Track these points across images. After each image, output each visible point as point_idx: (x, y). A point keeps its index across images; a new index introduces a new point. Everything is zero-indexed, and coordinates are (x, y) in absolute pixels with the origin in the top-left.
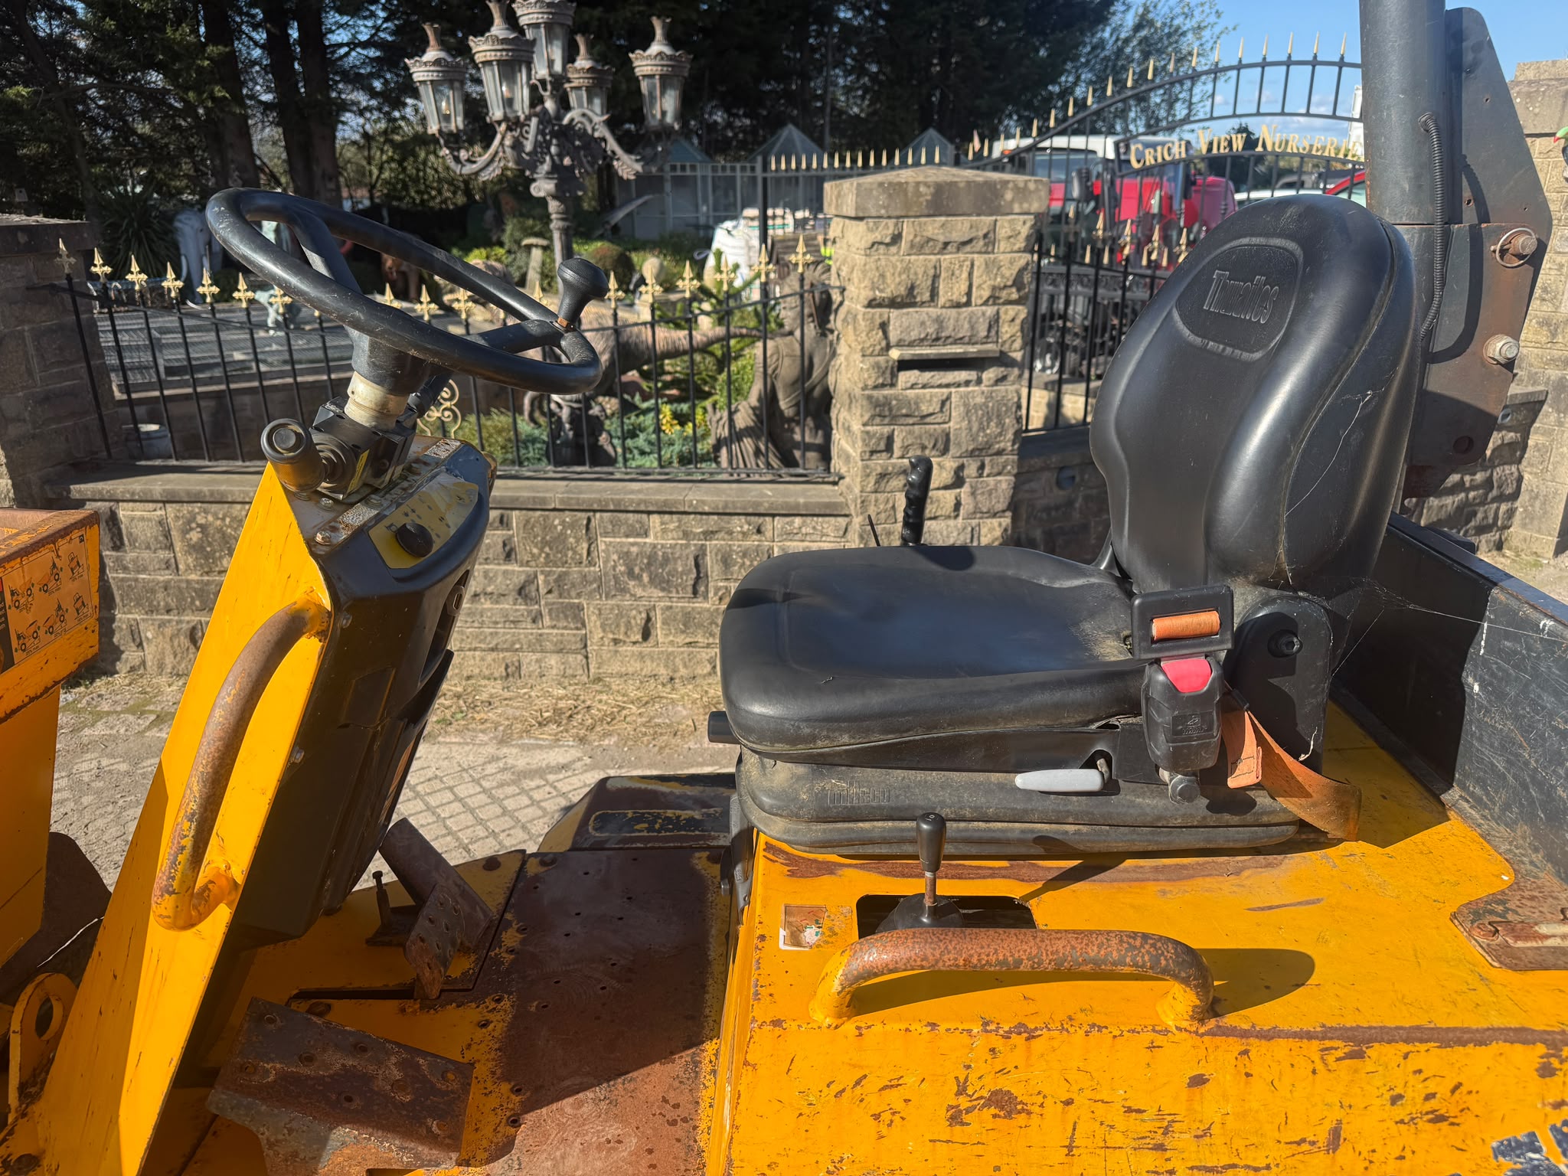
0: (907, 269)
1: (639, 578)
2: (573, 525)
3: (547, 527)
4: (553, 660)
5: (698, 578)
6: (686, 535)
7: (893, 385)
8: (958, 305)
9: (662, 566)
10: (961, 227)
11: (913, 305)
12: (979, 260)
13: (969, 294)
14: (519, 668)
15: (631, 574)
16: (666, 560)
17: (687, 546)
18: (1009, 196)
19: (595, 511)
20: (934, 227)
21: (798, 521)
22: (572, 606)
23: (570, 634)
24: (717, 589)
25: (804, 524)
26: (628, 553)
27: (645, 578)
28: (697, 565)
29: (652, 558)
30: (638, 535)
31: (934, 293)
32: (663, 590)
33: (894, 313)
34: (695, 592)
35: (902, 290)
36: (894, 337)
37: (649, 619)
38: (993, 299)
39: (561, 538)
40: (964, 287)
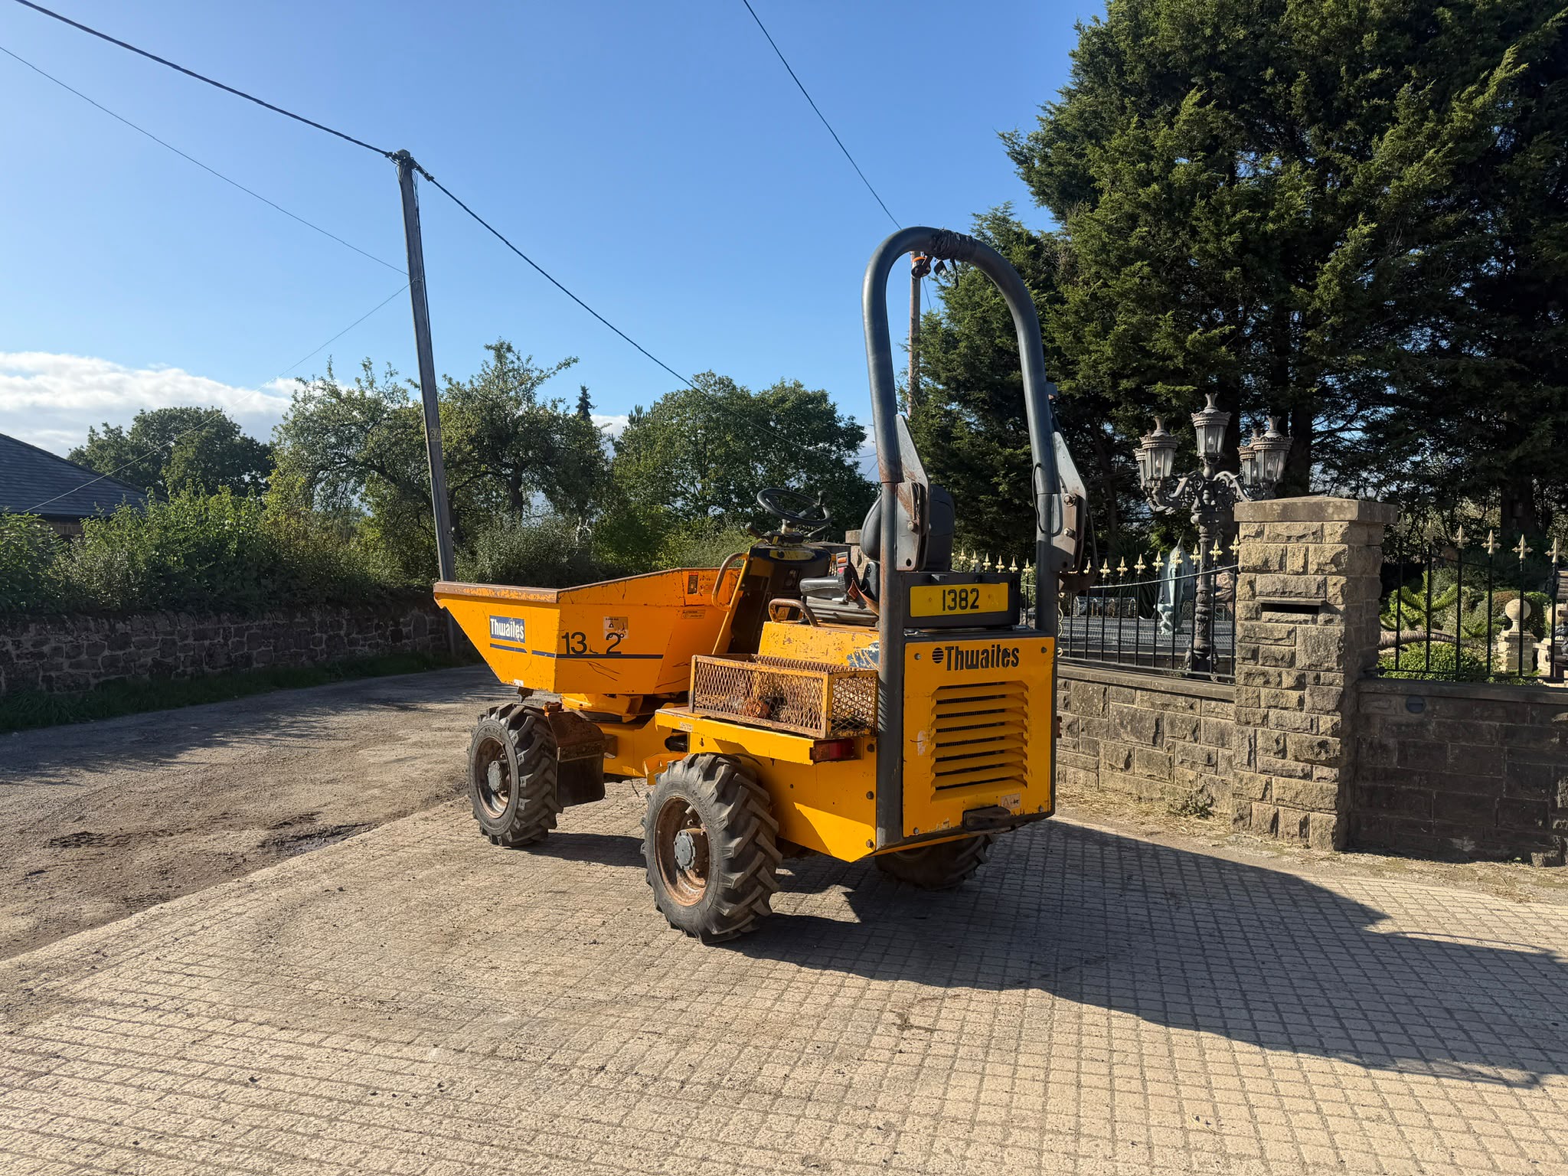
0: (1264, 551)
1: (1125, 728)
2: (1097, 692)
3: (1086, 691)
4: (1082, 774)
5: (1156, 733)
6: (1153, 705)
7: (1257, 619)
8: (1298, 573)
9: (1139, 722)
10: (1298, 528)
11: (1269, 572)
12: (1312, 547)
13: (1305, 566)
14: (1065, 775)
15: (1122, 723)
16: (1141, 719)
17: (1154, 712)
18: (1330, 510)
19: (1109, 684)
20: (1281, 528)
21: (1213, 703)
22: (1093, 741)
23: (1091, 760)
24: (1168, 742)
25: (1217, 706)
26: (1122, 712)
27: (1129, 728)
28: (1157, 725)
29: (1134, 716)
30: (1129, 703)
31: (1282, 566)
32: (1137, 737)
33: (1259, 576)
34: (1155, 742)
35: (1260, 563)
36: (1258, 589)
37: (1129, 756)
38: (1320, 570)
39: (1091, 698)
40: (1301, 562)
